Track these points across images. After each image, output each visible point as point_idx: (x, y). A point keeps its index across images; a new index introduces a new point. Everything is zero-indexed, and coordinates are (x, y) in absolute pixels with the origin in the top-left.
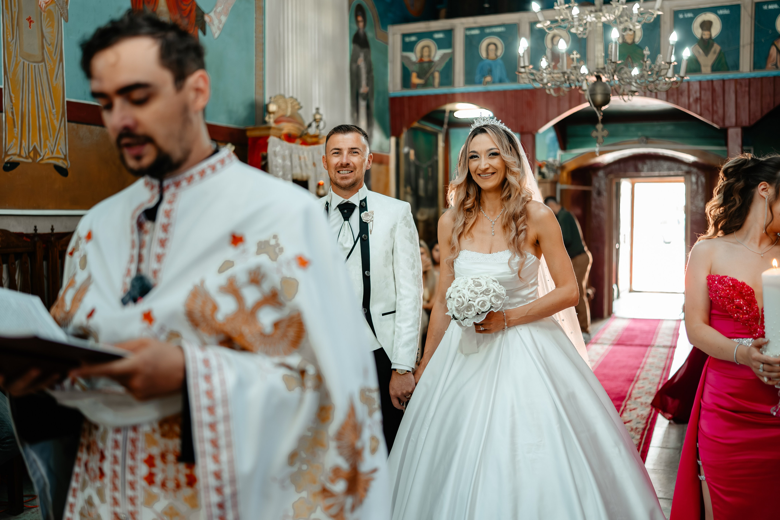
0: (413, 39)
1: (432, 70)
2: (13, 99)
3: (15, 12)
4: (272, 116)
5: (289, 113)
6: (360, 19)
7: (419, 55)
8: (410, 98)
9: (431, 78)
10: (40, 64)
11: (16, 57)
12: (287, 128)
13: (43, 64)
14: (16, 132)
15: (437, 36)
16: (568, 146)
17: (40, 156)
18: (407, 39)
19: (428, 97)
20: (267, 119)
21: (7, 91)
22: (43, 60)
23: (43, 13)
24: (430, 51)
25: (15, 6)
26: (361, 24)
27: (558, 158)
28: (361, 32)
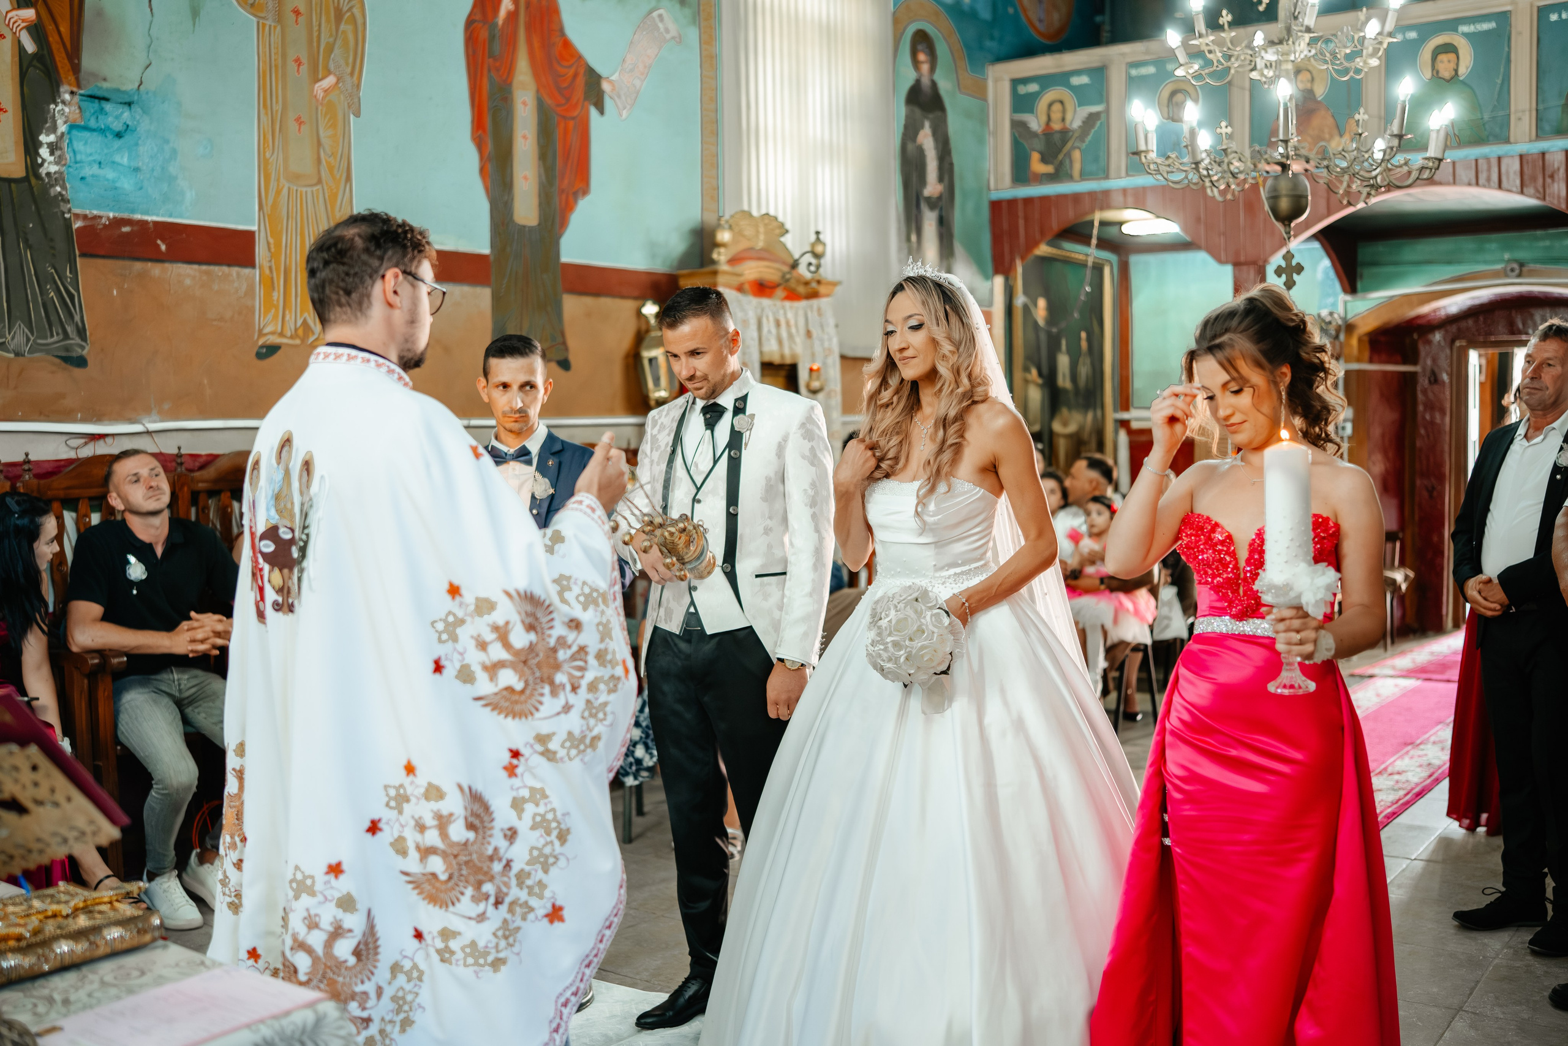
0: (1033, 87)
1: (1069, 145)
2: (272, 246)
3: (277, 111)
4: (722, 250)
5: (760, 244)
6: (922, 57)
7: (1043, 119)
8: (1028, 201)
9: (1067, 161)
10: (315, 189)
11: (278, 180)
12: (752, 271)
13: (319, 187)
14: (275, 298)
15: (1076, 81)
16: (1359, 285)
17: (313, 333)
18: (1022, 90)
19: (1061, 198)
20: (715, 256)
21: (263, 234)
22: (320, 181)
23: (320, 108)
24: (1064, 111)
25: (277, 102)
26: (925, 68)
27: (1340, 310)
28: (926, 81)
